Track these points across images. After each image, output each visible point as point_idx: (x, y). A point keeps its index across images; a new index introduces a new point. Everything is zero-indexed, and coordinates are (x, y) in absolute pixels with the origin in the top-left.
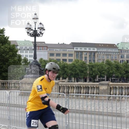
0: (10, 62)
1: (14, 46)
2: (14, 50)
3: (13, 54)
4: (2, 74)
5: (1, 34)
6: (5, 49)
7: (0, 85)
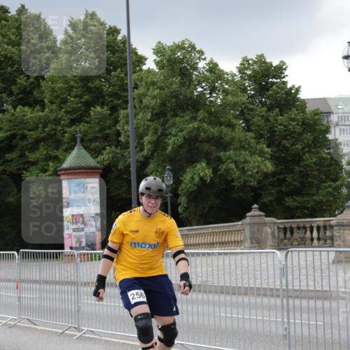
0: (306, 165)
1: (317, 114)
2: (318, 128)
3: (315, 139)
4: (284, 200)
5: (275, 81)
6: (290, 125)
7: (276, 234)
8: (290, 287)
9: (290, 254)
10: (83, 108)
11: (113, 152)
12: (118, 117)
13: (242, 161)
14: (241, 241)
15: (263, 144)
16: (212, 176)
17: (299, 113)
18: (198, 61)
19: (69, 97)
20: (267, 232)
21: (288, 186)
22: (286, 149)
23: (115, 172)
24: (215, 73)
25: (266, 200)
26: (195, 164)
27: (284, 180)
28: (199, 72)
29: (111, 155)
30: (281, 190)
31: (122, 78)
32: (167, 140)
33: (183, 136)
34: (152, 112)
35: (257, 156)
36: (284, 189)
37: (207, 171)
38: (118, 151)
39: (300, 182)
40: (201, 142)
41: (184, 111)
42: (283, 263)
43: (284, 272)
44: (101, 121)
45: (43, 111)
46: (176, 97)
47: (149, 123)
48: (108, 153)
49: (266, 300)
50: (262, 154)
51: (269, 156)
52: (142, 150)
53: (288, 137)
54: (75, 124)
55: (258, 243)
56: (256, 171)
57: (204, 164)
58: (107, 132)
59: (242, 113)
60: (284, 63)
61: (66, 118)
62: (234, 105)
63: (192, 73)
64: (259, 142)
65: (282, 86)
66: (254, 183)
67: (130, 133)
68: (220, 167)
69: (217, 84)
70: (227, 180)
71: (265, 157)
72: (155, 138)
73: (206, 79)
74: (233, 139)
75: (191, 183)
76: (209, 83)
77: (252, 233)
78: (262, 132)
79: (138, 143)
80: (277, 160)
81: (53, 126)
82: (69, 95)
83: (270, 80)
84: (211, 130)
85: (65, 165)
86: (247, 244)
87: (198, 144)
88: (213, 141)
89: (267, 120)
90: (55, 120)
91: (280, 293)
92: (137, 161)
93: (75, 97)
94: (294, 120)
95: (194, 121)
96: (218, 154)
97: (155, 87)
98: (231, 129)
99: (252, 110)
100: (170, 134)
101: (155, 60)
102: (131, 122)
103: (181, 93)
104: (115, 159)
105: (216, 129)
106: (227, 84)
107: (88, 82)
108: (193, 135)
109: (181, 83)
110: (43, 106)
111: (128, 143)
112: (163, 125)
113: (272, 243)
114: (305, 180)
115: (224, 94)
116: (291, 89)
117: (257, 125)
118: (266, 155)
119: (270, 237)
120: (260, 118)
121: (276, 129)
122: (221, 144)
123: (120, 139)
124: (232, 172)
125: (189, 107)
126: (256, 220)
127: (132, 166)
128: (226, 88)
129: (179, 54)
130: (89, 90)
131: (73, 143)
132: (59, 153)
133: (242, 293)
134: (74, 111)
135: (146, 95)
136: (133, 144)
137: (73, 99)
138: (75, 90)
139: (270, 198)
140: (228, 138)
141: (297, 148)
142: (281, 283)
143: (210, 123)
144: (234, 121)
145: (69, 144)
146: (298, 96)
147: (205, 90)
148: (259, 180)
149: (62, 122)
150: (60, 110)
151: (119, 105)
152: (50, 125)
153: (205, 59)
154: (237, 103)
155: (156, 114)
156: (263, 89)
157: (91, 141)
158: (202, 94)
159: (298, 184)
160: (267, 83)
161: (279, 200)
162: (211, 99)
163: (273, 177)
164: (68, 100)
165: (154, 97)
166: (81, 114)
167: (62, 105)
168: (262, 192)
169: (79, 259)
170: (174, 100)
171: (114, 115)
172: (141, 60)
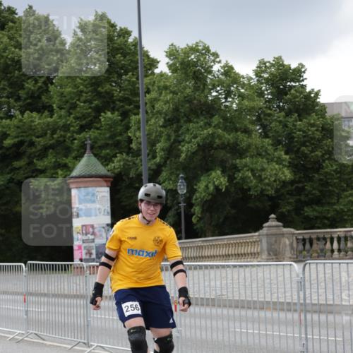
4: (303, 210)
5: (294, 84)
6: (309, 130)
7: (295, 245)
8: (308, 301)
9: (307, 266)
10: (93, 114)
11: (124, 160)
12: (129, 123)
13: (259, 168)
14: (258, 253)
15: (281, 151)
16: (227, 184)
17: (318, 118)
18: (212, 64)
19: (78, 102)
20: (285, 243)
21: (307, 195)
22: (305, 156)
23: (127, 180)
24: (230, 77)
25: (284, 210)
26: (209, 173)
27: (303, 189)
28: (214, 76)
29: (122, 163)
30: (300, 200)
31: (133, 82)
32: (180, 147)
33: (197, 142)
34: (164, 118)
35: (274, 163)
36: (303, 198)
37: (222, 179)
38: (130, 159)
39: (321, 191)
40: (216, 149)
41: (198, 117)
42: (301, 276)
43: (301, 285)
44: (111, 127)
45: (51, 117)
46: (190, 102)
47: (162, 129)
48: (120, 161)
49: (282, 315)
50: (279, 161)
51: (287, 164)
52: (154, 157)
53: (308, 144)
54: (84, 130)
55: (276, 255)
56: (273, 179)
57: (219, 172)
58: (118, 138)
59: (259, 119)
60: (303, 66)
61: (75, 124)
62: (251, 110)
63: (207, 77)
64: (277, 149)
65: (301, 89)
66: (271, 192)
67: (142, 140)
68: (236, 176)
69: (232, 88)
70: (243, 188)
71: (283, 165)
72: (167, 145)
73: (221, 83)
74: (249, 146)
75: (205, 192)
76: (223, 87)
77: (270, 244)
78: (280, 138)
79: (150, 151)
80: (296, 168)
81: (62, 133)
82: (79, 100)
83: (289, 83)
84: (227, 136)
85: (74, 173)
86: (265, 256)
87: (213, 151)
88: (228, 148)
89: (285, 126)
90: (63, 126)
91: (298, 307)
92: (150, 169)
93: (85, 102)
94: (313, 125)
95: (208, 126)
96: (234, 161)
97: (168, 91)
98: (247, 135)
99: (269, 115)
100: (183, 140)
101: (167, 64)
102: (142, 128)
103: (195, 98)
104: (126, 167)
105: (232, 135)
106: (243, 88)
107: (98, 86)
108: (208, 141)
109: (195, 86)
110: (52, 112)
111: (139, 150)
112: (177, 131)
113: (290, 255)
114: (325, 189)
115: (240, 98)
116: (310, 93)
117: (275, 130)
118: (284, 163)
119: (288, 248)
120: (278, 124)
121: (295, 135)
122: (236, 150)
123: (131, 146)
124: (249, 181)
125: (204, 113)
126: (274, 231)
127: (143, 174)
128: (242, 93)
129: (193, 57)
130: (99, 95)
131: (83, 151)
132: (68, 161)
133: (258, 307)
134: (84, 117)
135: (159, 100)
136: (144, 151)
137: (82, 104)
138: (84, 95)
139: (288, 208)
140: (244, 145)
141: (317, 155)
142: (299, 297)
143: (225, 129)
144: (251, 127)
145: (78, 151)
146: (318, 100)
147: (220, 94)
148: (277, 189)
149: (72, 129)
150: (69, 116)
151: (130, 111)
152: (58, 131)
153: (220, 62)
154: (253, 108)
155: (169, 120)
156: (280, 93)
157: (102, 147)
158: (217, 99)
159: (317, 193)
160: (285, 87)
161: (298, 210)
162: (227, 104)
163: (292, 186)
164: (78, 105)
165: (167, 102)
166: (91, 120)
167: (71, 111)
168: (280, 201)
169: (88, 272)
170: (188, 105)
171: (126, 121)
172: (153, 63)
